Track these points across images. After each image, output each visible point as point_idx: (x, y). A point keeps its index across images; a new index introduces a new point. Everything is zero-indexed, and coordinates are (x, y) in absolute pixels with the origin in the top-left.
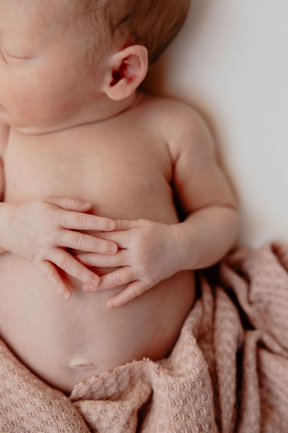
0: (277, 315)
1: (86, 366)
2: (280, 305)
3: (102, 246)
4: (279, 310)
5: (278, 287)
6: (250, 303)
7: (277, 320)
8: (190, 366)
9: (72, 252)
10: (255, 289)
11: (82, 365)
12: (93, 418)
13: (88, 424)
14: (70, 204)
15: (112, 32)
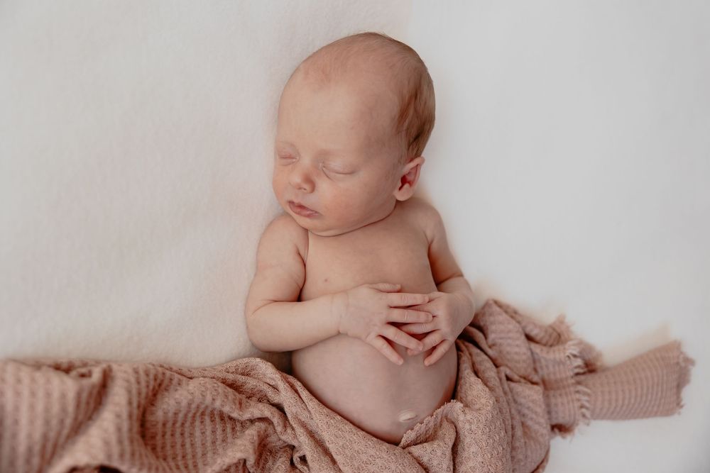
0: (508, 353)
1: (412, 418)
2: (509, 345)
3: (422, 317)
4: (508, 349)
5: (509, 331)
6: (490, 347)
7: (509, 357)
8: (483, 401)
9: (397, 325)
10: (492, 337)
11: (409, 419)
12: (425, 460)
13: (421, 464)
14: (387, 287)
15: (409, 146)
